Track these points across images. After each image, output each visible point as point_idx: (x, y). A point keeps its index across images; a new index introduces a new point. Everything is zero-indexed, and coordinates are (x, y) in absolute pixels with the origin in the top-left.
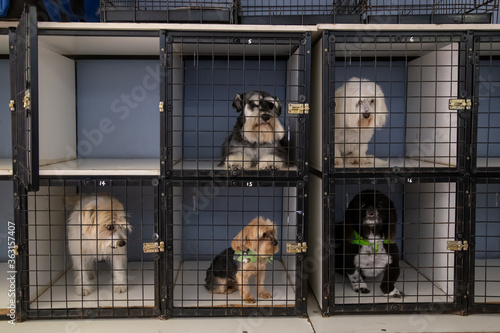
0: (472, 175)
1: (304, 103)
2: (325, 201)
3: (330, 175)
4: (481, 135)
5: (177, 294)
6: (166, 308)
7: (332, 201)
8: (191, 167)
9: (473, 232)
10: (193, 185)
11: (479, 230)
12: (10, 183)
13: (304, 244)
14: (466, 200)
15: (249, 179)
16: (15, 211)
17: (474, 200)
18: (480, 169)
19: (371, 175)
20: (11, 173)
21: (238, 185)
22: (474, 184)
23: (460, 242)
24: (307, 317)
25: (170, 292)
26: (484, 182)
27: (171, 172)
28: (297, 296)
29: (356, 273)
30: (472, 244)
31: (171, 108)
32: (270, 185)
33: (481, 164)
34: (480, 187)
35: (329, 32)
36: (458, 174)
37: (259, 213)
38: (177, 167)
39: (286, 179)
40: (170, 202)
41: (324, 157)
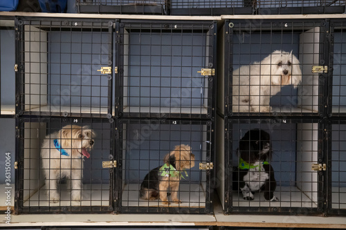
0: (329, 118)
1: (212, 68)
2: (226, 135)
3: (229, 117)
4: (335, 90)
5: (124, 197)
6: (117, 207)
7: (231, 134)
8: (135, 110)
9: (330, 158)
10: (137, 122)
11: (334, 156)
12: (13, 120)
13: (211, 163)
14: (325, 135)
15: (175, 119)
16: (16, 139)
17: (330, 135)
18: (334, 114)
19: (257, 117)
20: (13, 113)
21: (167, 123)
22: (330, 124)
23: (320, 165)
24: (214, 214)
25: (120, 195)
26: (337, 123)
27: (122, 114)
28: (207, 200)
29: (246, 187)
30: (329, 167)
31: (123, 71)
32: (189, 123)
33: (335, 111)
34: (334, 127)
35: (230, 20)
36: (319, 117)
37: (180, 142)
38: (126, 110)
39: (199, 119)
40: (121, 134)
41: (225, 104)
